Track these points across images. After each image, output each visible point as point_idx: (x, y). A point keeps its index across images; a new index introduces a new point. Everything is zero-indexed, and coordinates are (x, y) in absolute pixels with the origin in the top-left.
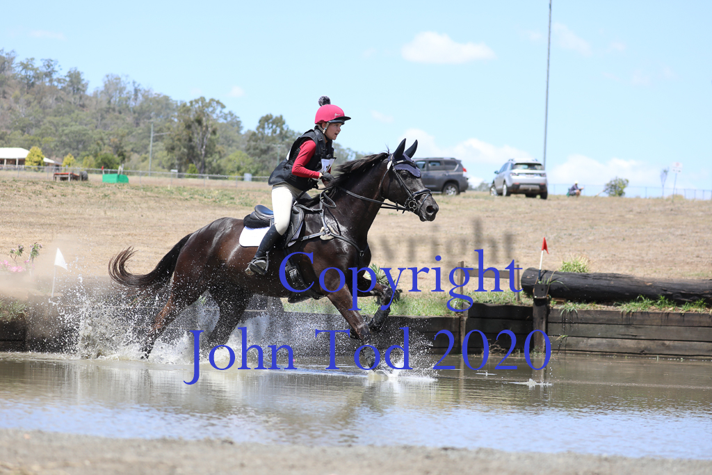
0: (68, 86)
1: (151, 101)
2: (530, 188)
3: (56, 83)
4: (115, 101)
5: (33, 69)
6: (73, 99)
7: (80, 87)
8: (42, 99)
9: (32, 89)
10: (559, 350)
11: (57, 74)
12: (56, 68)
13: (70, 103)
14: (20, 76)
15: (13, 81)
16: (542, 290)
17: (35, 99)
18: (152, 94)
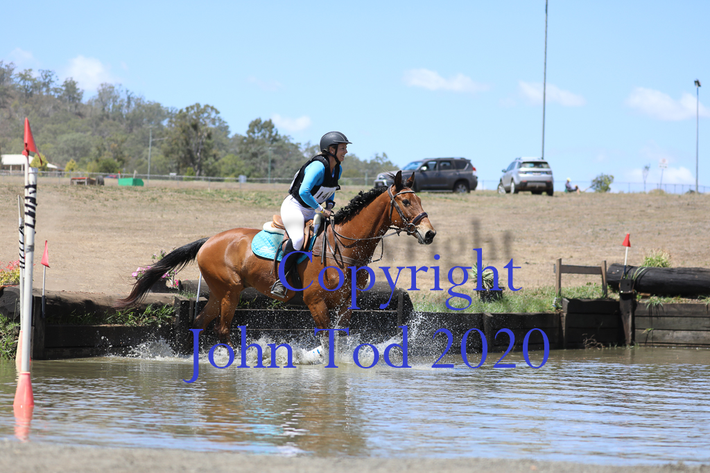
0: (64, 94)
1: (144, 107)
2: (538, 185)
3: (52, 93)
4: (109, 109)
5: (30, 79)
6: (69, 108)
7: (75, 96)
8: (40, 108)
9: (30, 98)
10: (646, 343)
11: (54, 84)
12: (53, 78)
13: (66, 110)
14: (18, 87)
15: (12, 91)
16: (628, 285)
17: (33, 107)
18: (143, 102)
